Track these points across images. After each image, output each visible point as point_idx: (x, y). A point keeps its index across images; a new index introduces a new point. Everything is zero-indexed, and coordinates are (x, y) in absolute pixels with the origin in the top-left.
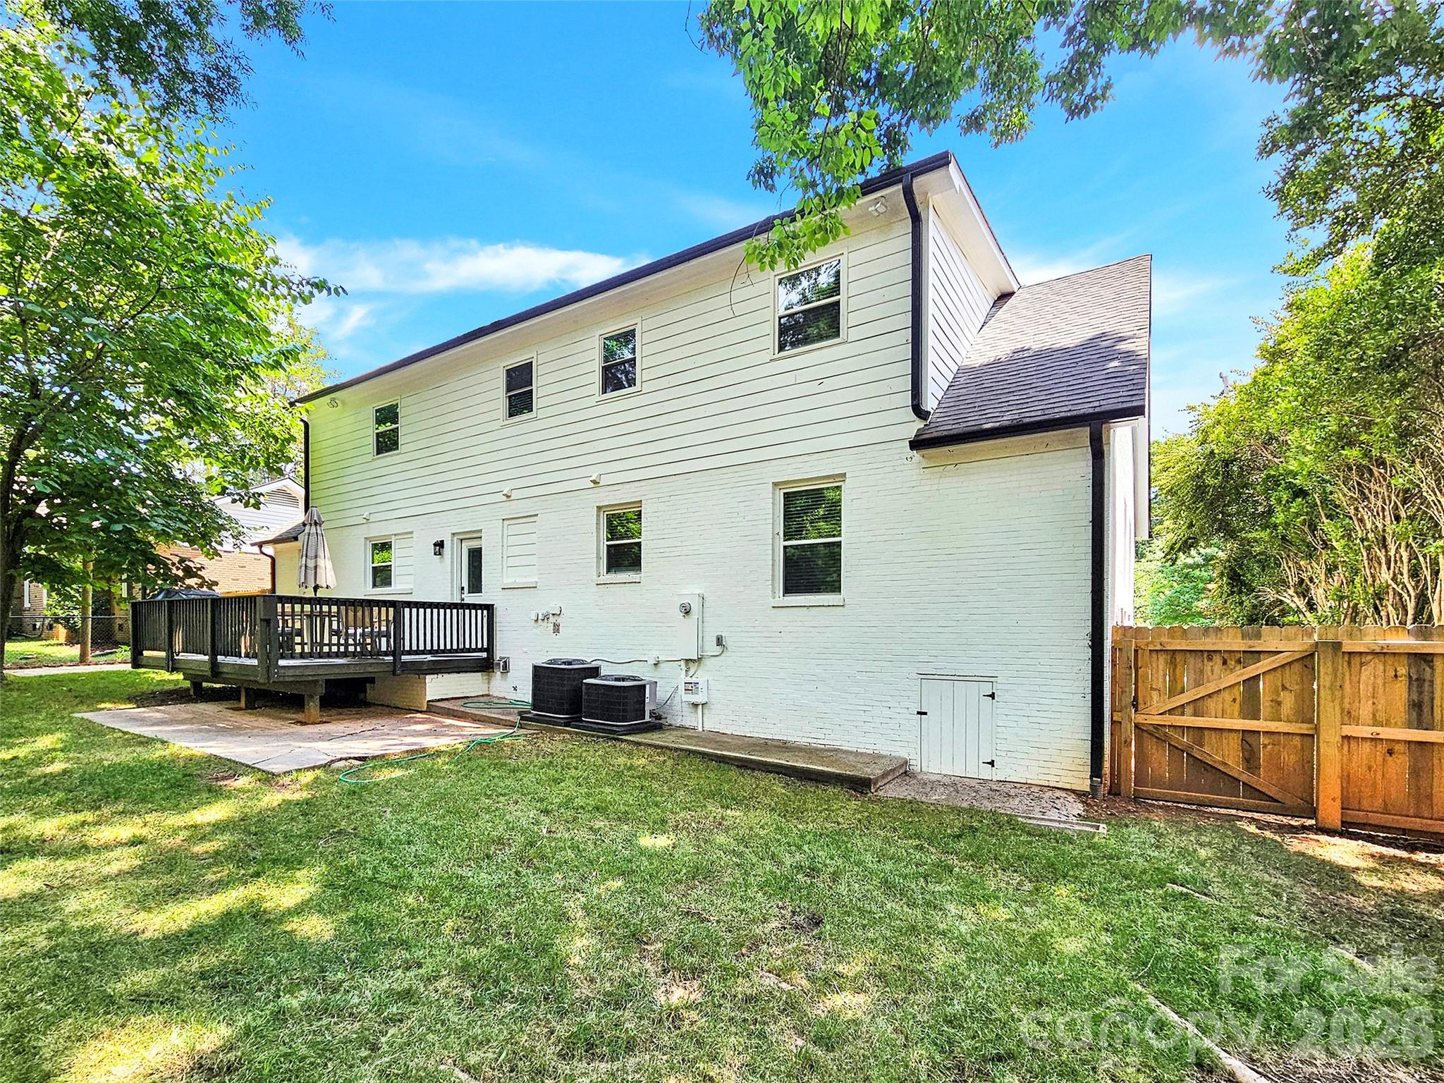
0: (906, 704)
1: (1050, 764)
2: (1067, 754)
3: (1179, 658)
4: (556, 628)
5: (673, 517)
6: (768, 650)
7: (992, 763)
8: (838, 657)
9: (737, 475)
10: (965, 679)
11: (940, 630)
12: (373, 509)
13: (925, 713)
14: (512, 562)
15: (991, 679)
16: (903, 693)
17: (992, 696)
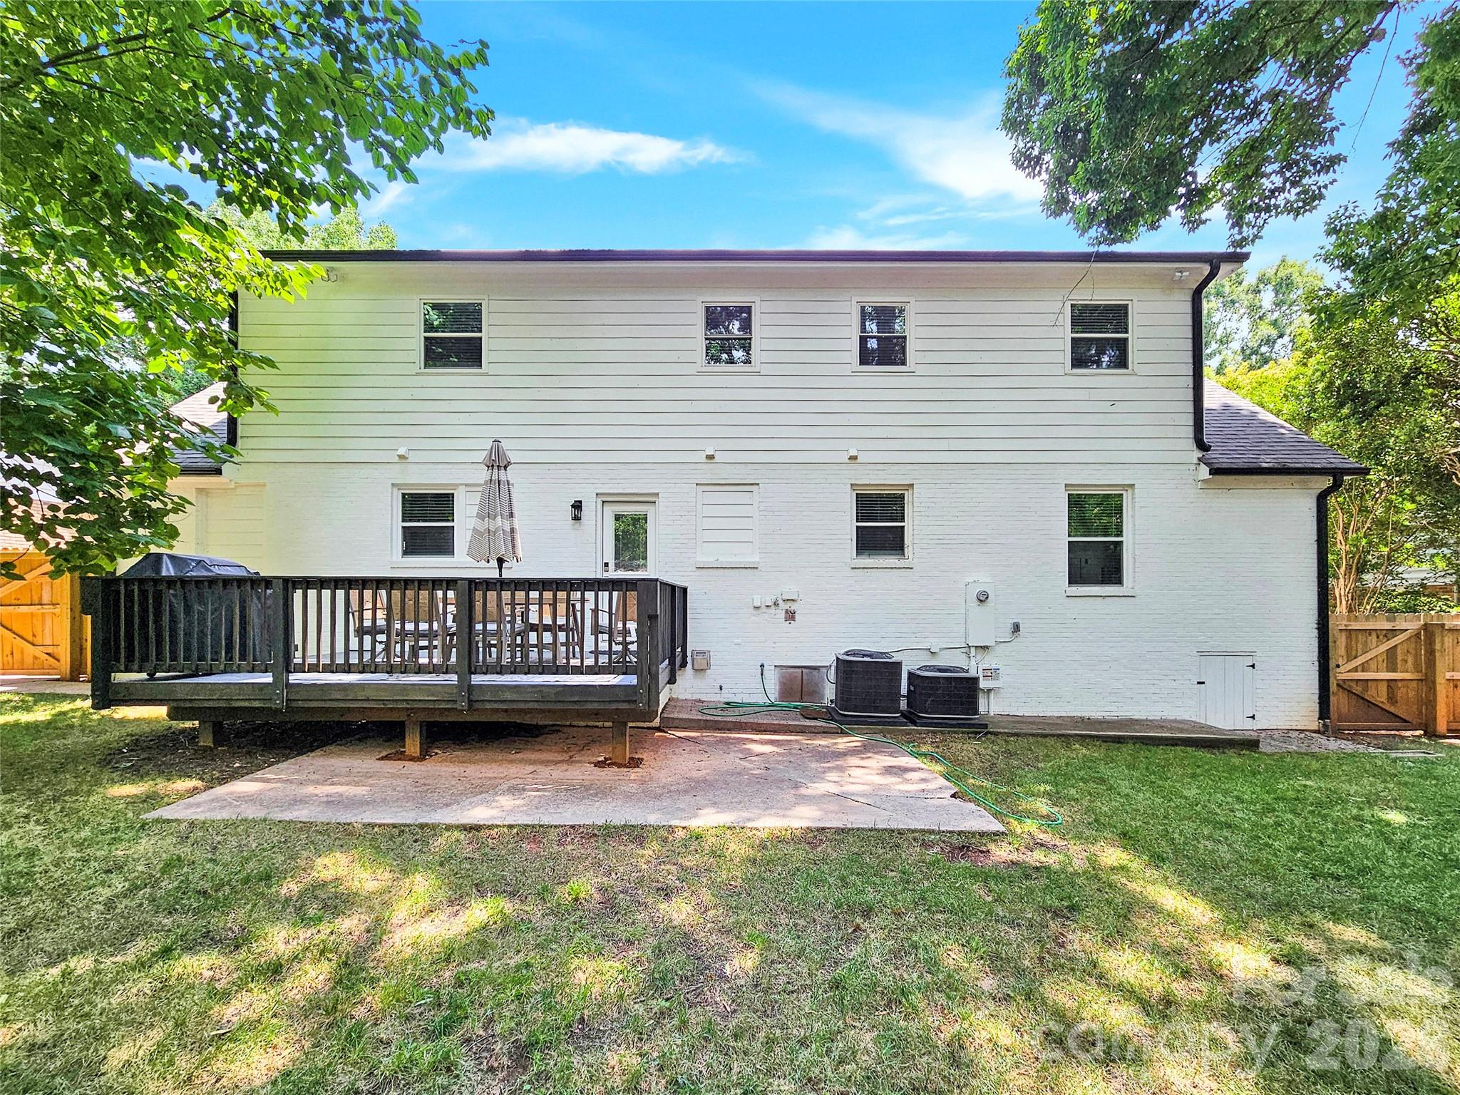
0: (1190, 676)
1: (1292, 714)
2: (1303, 705)
3: (1353, 634)
4: (790, 616)
5: (955, 505)
6: (1062, 635)
7: (1253, 717)
8: (1130, 639)
9: (1027, 472)
10: (1234, 654)
11: (1214, 616)
12: (416, 444)
13: (1203, 683)
14: (708, 535)
15: (1251, 654)
16: (1186, 668)
17: (1253, 666)
